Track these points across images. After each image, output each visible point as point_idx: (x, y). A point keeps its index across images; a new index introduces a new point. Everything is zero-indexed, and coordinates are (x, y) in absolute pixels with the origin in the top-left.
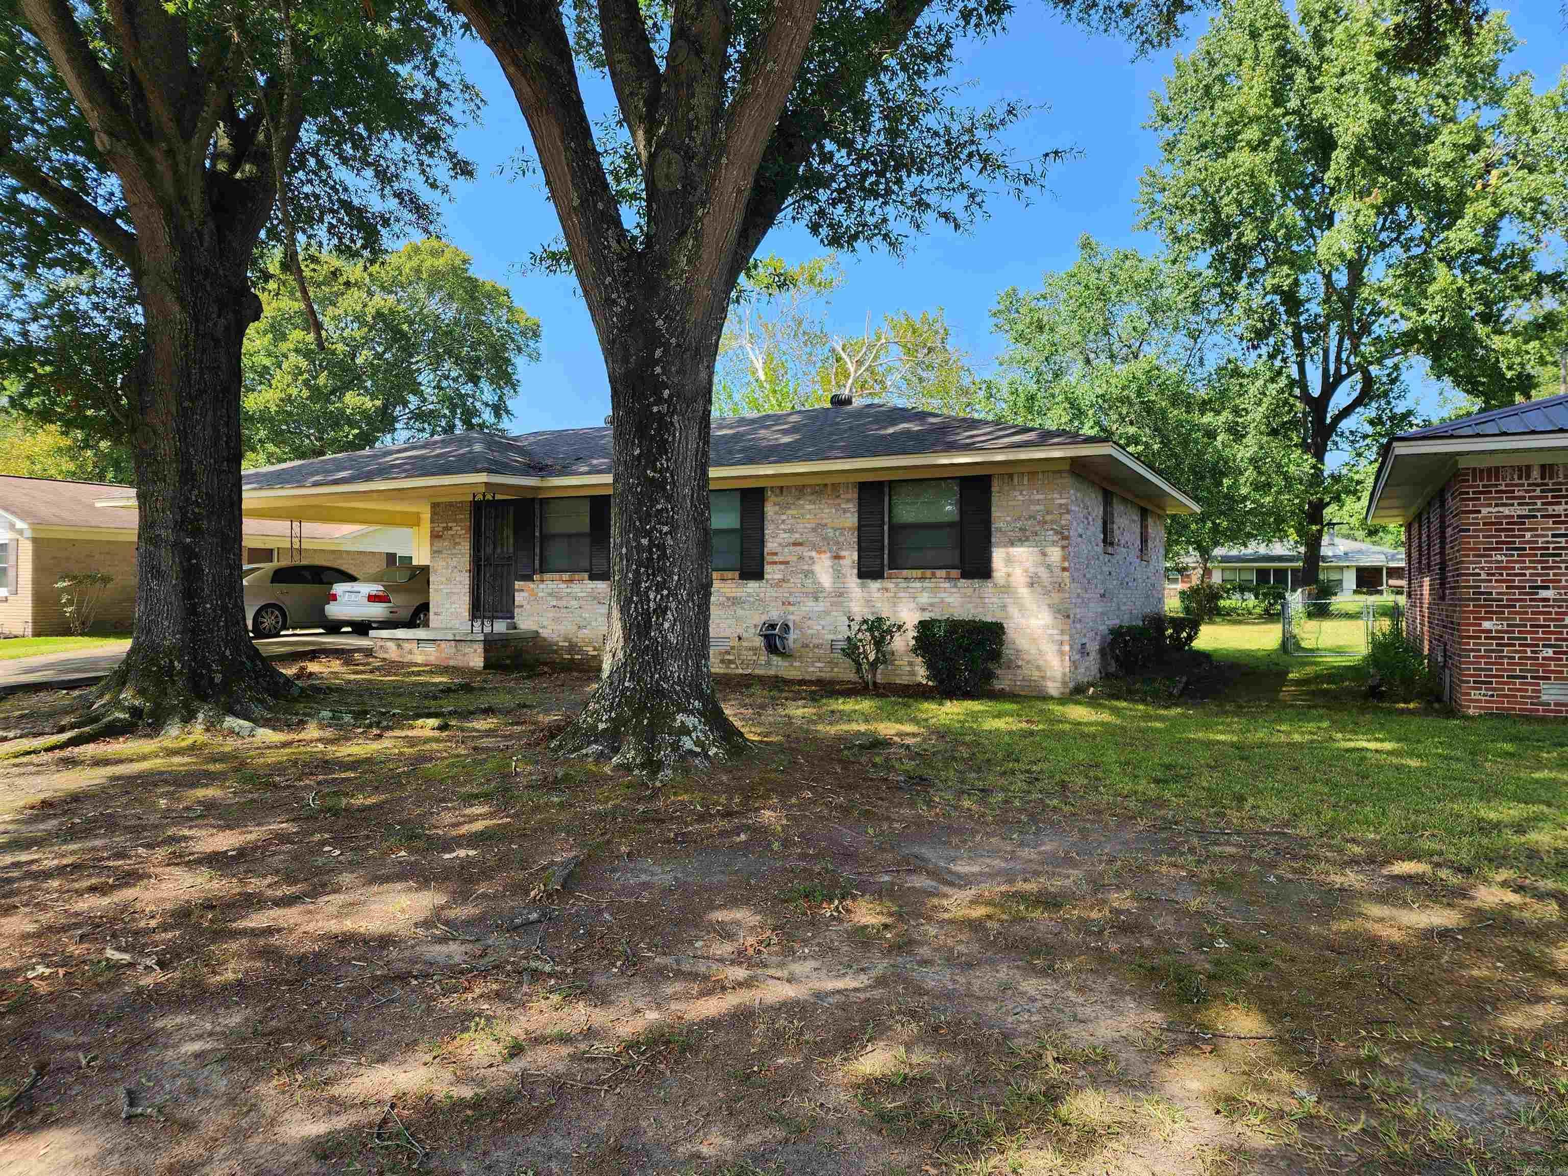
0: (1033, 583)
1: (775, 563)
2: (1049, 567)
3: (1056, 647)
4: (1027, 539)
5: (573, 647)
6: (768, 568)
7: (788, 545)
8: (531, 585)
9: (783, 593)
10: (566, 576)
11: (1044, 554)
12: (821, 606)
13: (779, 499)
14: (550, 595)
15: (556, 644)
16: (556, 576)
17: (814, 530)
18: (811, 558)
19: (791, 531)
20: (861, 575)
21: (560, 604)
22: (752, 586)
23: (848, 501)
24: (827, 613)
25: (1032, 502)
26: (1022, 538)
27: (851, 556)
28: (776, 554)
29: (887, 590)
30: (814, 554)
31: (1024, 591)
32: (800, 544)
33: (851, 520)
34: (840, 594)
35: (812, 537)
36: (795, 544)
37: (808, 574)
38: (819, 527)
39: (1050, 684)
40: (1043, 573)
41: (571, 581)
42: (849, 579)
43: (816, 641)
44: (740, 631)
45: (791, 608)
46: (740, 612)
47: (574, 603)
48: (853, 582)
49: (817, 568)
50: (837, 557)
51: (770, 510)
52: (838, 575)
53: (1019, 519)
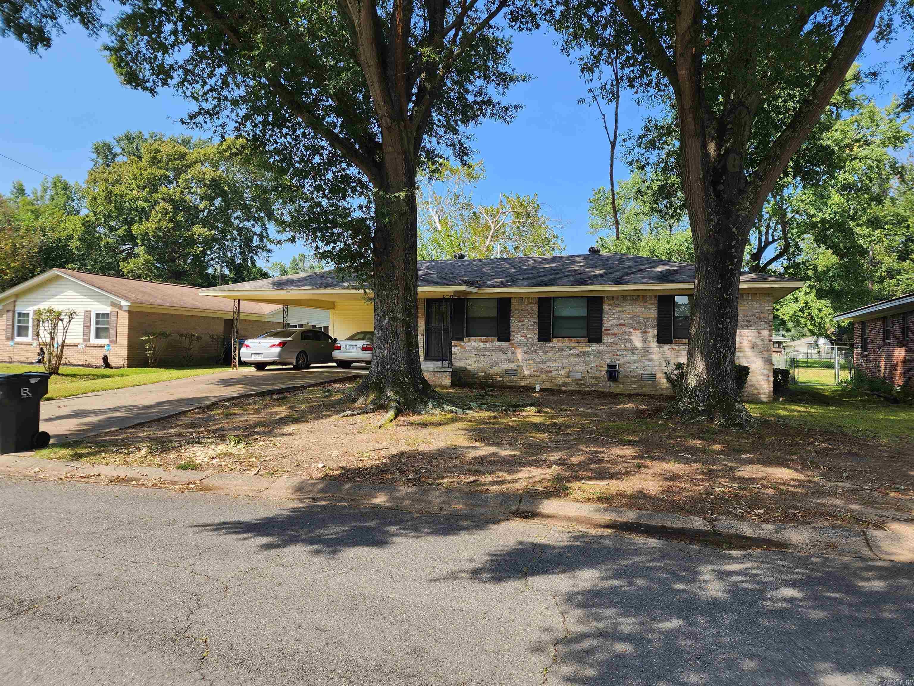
0: (754, 347)
1: (609, 334)
2: (762, 340)
3: (765, 378)
4: (751, 326)
5: (487, 375)
6: (604, 337)
7: (617, 325)
8: (462, 343)
9: (614, 349)
10: (483, 339)
11: (760, 333)
12: (635, 357)
13: (612, 302)
14: (473, 348)
15: (477, 374)
16: (477, 339)
17: (632, 318)
18: (630, 332)
19: (618, 318)
20: (658, 342)
21: (479, 353)
22: (595, 346)
23: (652, 304)
24: (639, 360)
25: (753, 308)
26: (748, 326)
27: (653, 332)
28: (609, 330)
29: (673, 349)
30: (631, 330)
31: (748, 351)
32: (624, 325)
33: (653, 313)
34: (646, 351)
35: (631, 322)
36: (620, 325)
37: (629, 340)
38: (635, 317)
39: (762, 396)
40: (759, 342)
41: (486, 342)
42: (652, 343)
43: (632, 374)
44: (588, 368)
45: (618, 357)
46: (588, 359)
47: (488, 353)
48: (654, 345)
49: (633, 337)
50: (646, 332)
51: (606, 307)
52: (645, 340)
53: (747, 316)
